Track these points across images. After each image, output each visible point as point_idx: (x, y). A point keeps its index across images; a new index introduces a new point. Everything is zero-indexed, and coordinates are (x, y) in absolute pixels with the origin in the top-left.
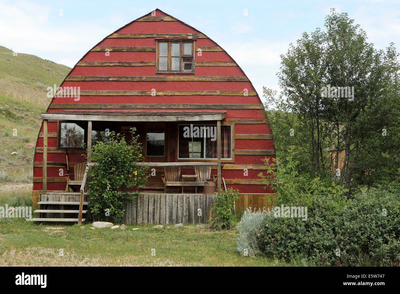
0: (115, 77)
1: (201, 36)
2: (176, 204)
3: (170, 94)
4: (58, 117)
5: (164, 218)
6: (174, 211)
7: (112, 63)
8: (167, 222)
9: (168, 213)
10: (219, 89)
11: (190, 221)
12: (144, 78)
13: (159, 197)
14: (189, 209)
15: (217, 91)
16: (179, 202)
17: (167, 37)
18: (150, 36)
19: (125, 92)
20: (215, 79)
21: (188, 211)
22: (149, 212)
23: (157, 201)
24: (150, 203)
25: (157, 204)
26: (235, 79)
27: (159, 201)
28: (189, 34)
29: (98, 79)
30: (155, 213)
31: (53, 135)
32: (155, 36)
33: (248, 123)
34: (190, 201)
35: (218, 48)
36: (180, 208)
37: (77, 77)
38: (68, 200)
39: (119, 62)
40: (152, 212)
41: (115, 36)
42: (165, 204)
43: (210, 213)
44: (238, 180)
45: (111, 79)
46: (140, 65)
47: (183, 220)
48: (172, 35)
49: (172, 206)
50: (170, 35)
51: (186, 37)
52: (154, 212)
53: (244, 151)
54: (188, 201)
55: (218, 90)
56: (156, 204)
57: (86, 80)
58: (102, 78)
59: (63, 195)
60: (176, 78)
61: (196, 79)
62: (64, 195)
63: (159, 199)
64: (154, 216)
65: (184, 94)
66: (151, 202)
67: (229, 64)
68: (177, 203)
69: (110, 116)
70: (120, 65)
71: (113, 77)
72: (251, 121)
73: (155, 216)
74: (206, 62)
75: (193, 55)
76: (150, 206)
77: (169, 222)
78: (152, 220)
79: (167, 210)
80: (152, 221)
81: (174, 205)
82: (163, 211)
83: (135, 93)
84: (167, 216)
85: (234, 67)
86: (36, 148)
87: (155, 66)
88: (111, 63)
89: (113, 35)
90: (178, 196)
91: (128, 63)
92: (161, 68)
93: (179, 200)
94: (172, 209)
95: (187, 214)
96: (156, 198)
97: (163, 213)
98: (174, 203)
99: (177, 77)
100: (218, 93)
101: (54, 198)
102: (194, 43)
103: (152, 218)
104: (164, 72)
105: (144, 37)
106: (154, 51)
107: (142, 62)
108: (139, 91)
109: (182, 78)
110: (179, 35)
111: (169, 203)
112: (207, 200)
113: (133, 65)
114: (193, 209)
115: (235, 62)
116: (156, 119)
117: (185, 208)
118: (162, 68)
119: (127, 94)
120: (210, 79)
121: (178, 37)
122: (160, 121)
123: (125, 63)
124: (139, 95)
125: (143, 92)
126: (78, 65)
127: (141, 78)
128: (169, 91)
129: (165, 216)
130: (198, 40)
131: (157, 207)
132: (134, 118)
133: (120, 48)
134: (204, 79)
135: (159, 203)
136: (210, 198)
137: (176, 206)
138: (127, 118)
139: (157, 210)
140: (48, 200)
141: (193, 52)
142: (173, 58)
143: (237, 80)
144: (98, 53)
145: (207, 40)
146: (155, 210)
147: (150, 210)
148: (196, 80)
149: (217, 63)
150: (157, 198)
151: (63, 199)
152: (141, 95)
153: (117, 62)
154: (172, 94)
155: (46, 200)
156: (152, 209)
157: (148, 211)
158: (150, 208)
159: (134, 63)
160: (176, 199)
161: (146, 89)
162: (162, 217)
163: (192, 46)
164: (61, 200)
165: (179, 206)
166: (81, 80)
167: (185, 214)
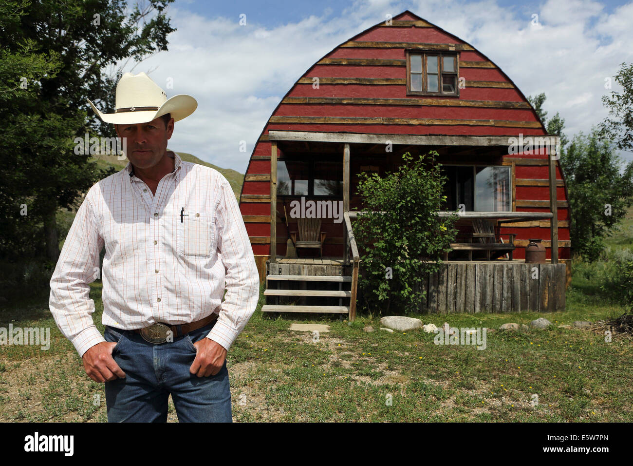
0: (351, 99)
1: (465, 48)
2: (492, 279)
3: (427, 123)
4: (296, 137)
5: (473, 302)
6: (488, 290)
7: (347, 80)
8: (478, 309)
9: (478, 295)
10: (493, 118)
11: (514, 307)
12: (391, 101)
13: (464, 268)
14: (512, 288)
15: (491, 121)
16: (496, 277)
17: (421, 47)
18: (398, 45)
19: (365, 119)
20: (487, 104)
21: (510, 291)
22: (449, 293)
23: (461, 275)
24: (450, 278)
25: (461, 279)
26: (513, 105)
27: (464, 275)
28: (450, 44)
29: (328, 101)
30: (458, 295)
31: (264, 177)
32: (404, 45)
33: (533, 163)
34: (515, 274)
35: (489, 63)
36: (498, 286)
37: (298, 98)
38: (313, 273)
39: (357, 79)
40: (452, 293)
41: (350, 44)
42: (474, 279)
43: (545, 293)
44: (521, 241)
45: (345, 102)
46: (385, 83)
47: (503, 306)
48: (428, 45)
49: (486, 283)
50: (425, 45)
51: (447, 48)
52: (456, 293)
53: (527, 202)
54: (510, 275)
55: (490, 119)
56: (459, 280)
57: (311, 102)
58: (332, 99)
59: (306, 264)
60: (434, 102)
61: (462, 103)
62: (308, 264)
63: (463, 271)
64: (455, 298)
65: (446, 124)
66: (452, 277)
67: (504, 85)
68: (494, 277)
69: (381, 136)
70: (358, 82)
71: (348, 99)
72: (536, 161)
73: (458, 299)
74: (475, 82)
75: (456, 71)
76: (450, 284)
77: (481, 309)
78: (452, 305)
79: (478, 289)
80: (452, 308)
81: (488, 281)
82: (471, 291)
83: (379, 120)
84: (478, 298)
85: (511, 90)
86: (241, 196)
87: (405, 85)
88: (344, 80)
89: (348, 43)
90: (494, 266)
91: (369, 80)
92: (413, 89)
93: (496, 273)
94: (485, 287)
95: (510, 295)
96: (459, 270)
97: (471, 296)
98: (488, 278)
99: (436, 100)
100: (492, 122)
101: (291, 269)
102: (458, 56)
103: (452, 302)
104: (418, 94)
105: (390, 46)
106: (404, 66)
107: (387, 80)
108: (385, 118)
109: (442, 102)
110: (437, 45)
111: (480, 278)
112: (541, 273)
113: (376, 83)
114: (519, 287)
115: (512, 83)
116: (455, 141)
117: (505, 286)
118: (415, 88)
119: (368, 122)
120: (480, 104)
121: (435, 47)
122: (463, 145)
123: (365, 80)
124: (385, 123)
125: (390, 119)
126: (301, 82)
127: (387, 100)
128: (426, 119)
129: (473, 299)
130: (462, 53)
131: (461, 284)
132: (420, 139)
133: (358, 61)
134: (473, 104)
135: (463, 278)
136: (544, 269)
137: (492, 283)
138: (410, 139)
139: (461, 289)
140: (280, 272)
141: (456, 68)
142: (428, 76)
143: (516, 106)
144: (327, 68)
145: (474, 54)
146: (458, 290)
147: (449, 290)
148: (462, 105)
149: (489, 83)
150: (461, 270)
151: (305, 271)
152: (387, 123)
153: (353, 79)
154: (430, 123)
155: (278, 273)
156: (452, 288)
157: (447, 292)
158: (449, 286)
159: (376, 80)
160: (492, 272)
161: (395, 116)
162: (469, 301)
163: (454, 60)
164: (302, 273)
165: (496, 283)
166: (304, 102)
167: (505, 295)
